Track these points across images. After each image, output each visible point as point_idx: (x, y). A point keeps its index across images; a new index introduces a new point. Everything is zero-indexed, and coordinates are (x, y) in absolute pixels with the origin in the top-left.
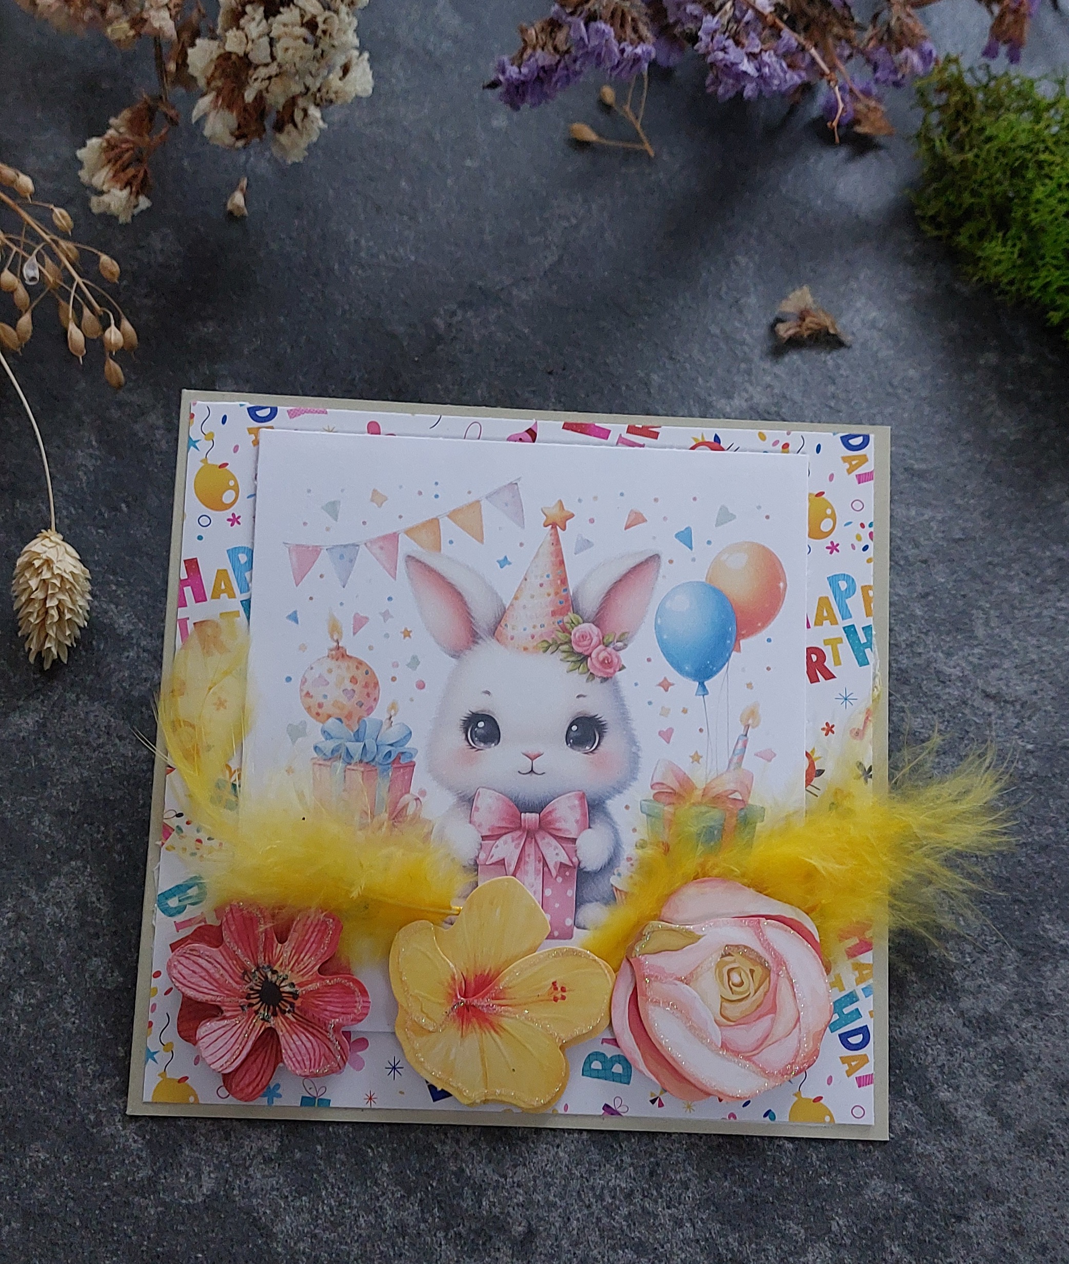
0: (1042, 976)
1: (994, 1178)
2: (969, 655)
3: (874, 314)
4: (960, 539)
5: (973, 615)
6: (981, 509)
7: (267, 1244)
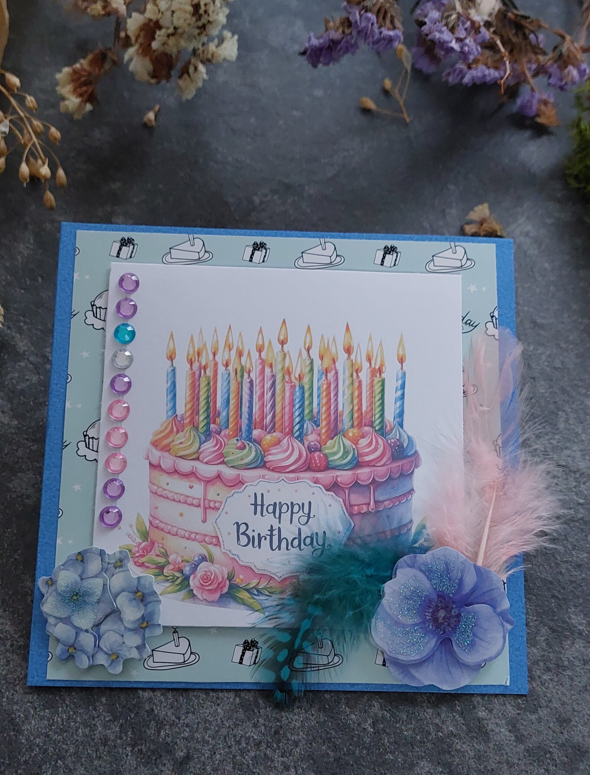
0: (563, 648)
2: (551, 439)
3: (528, 228)
4: (559, 368)
5: (558, 414)
6: (576, 352)
7: (16, 736)
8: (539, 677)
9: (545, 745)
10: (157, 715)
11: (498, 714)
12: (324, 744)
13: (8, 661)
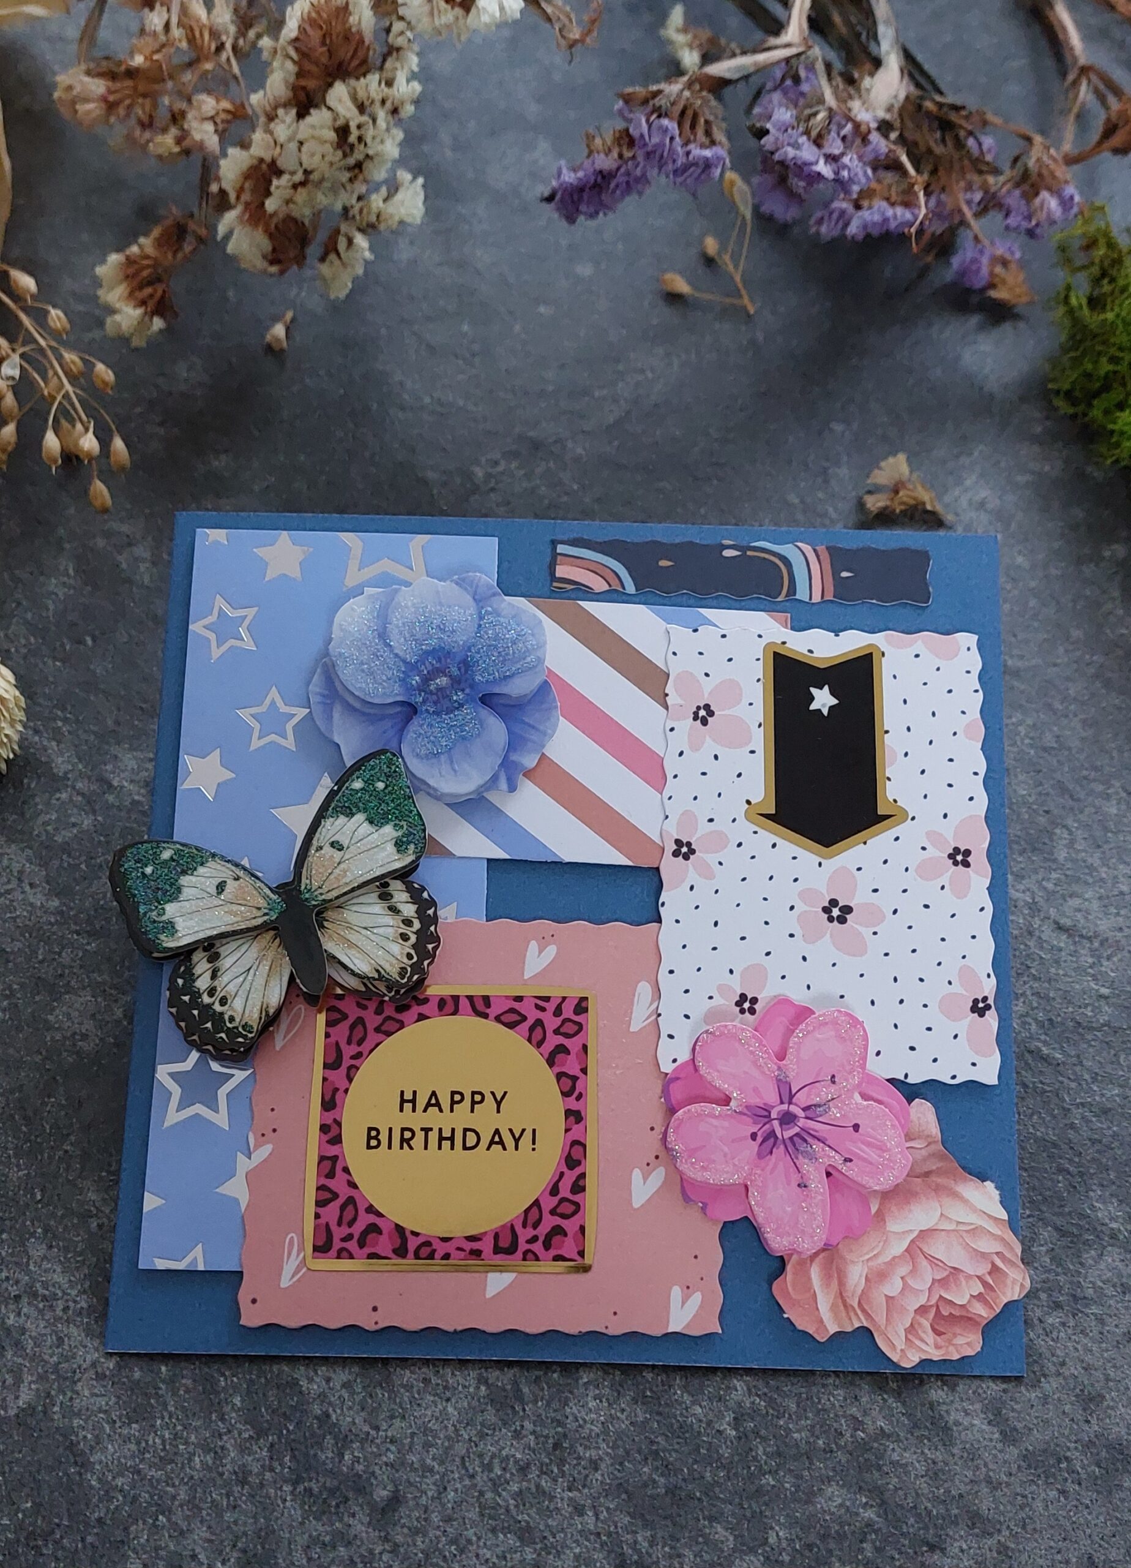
0: (1083, 1265)
1: (985, 1504)
2: (1043, 879)
3: (984, 493)
4: (1053, 748)
5: (1055, 834)
6: (1083, 716)
7: (80, 1474)
8: (1041, 1321)
9: (1058, 1445)
10: (335, 1425)
11: (967, 1393)
12: (647, 1463)
13: (60, 1340)
